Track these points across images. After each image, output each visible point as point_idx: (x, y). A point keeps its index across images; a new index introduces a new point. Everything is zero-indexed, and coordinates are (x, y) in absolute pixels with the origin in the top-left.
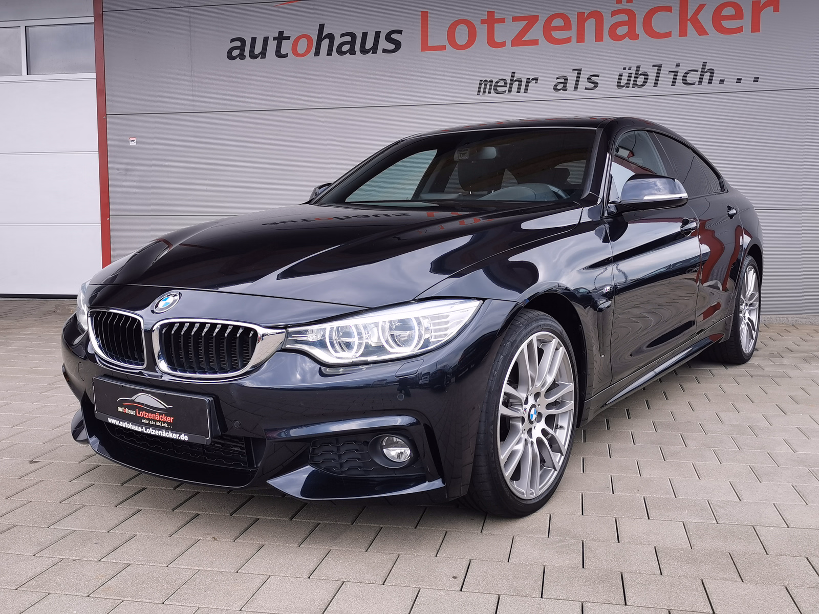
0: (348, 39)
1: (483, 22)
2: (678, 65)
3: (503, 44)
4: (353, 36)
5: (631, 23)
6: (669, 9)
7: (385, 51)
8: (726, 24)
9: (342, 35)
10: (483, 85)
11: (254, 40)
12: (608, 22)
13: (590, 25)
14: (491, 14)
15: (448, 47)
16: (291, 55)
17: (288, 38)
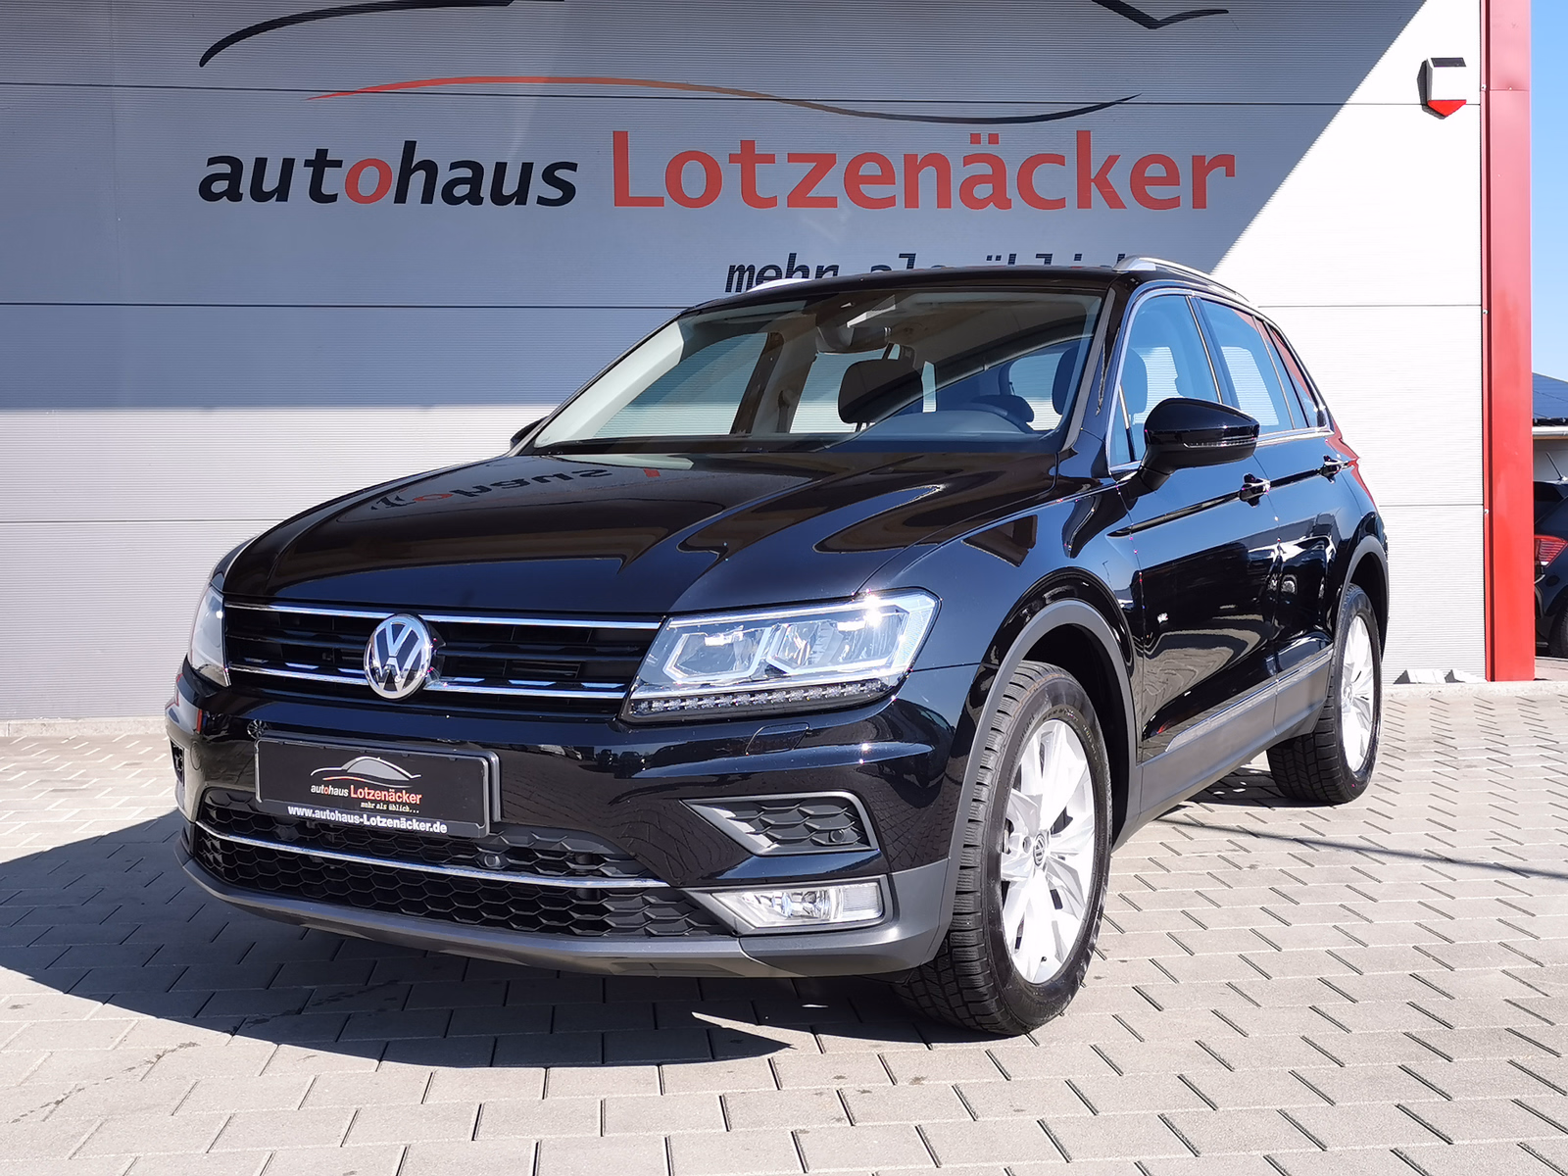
0: (467, 173)
1: (733, 158)
2: (1078, 257)
3: (771, 202)
4: (477, 169)
5: (998, 178)
6: (1060, 160)
7: (542, 201)
8: (1155, 192)
9: (454, 166)
10: (736, 275)
11: (261, 163)
12: (959, 175)
13: (928, 177)
14: (748, 146)
15: (668, 199)
16: (343, 197)
17: (338, 164)
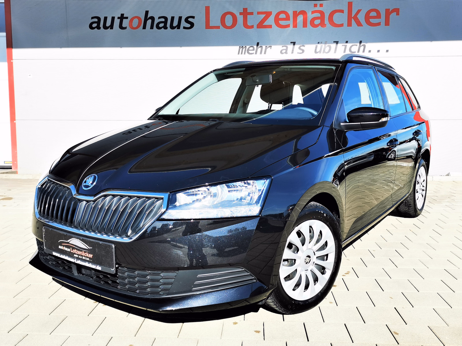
0: (163, 20)
1: (241, 14)
2: (347, 42)
3: (252, 27)
4: (166, 18)
5: (322, 18)
6: (342, 11)
7: (184, 28)
8: (372, 21)
9: (159, 18)
10: (241, 49)
11: (106, 18)
12: (310, 16)
13: (300, 18)
14: (245, 10)
15: (221, 27)
16: (128, 28)
17: (127, 18)
